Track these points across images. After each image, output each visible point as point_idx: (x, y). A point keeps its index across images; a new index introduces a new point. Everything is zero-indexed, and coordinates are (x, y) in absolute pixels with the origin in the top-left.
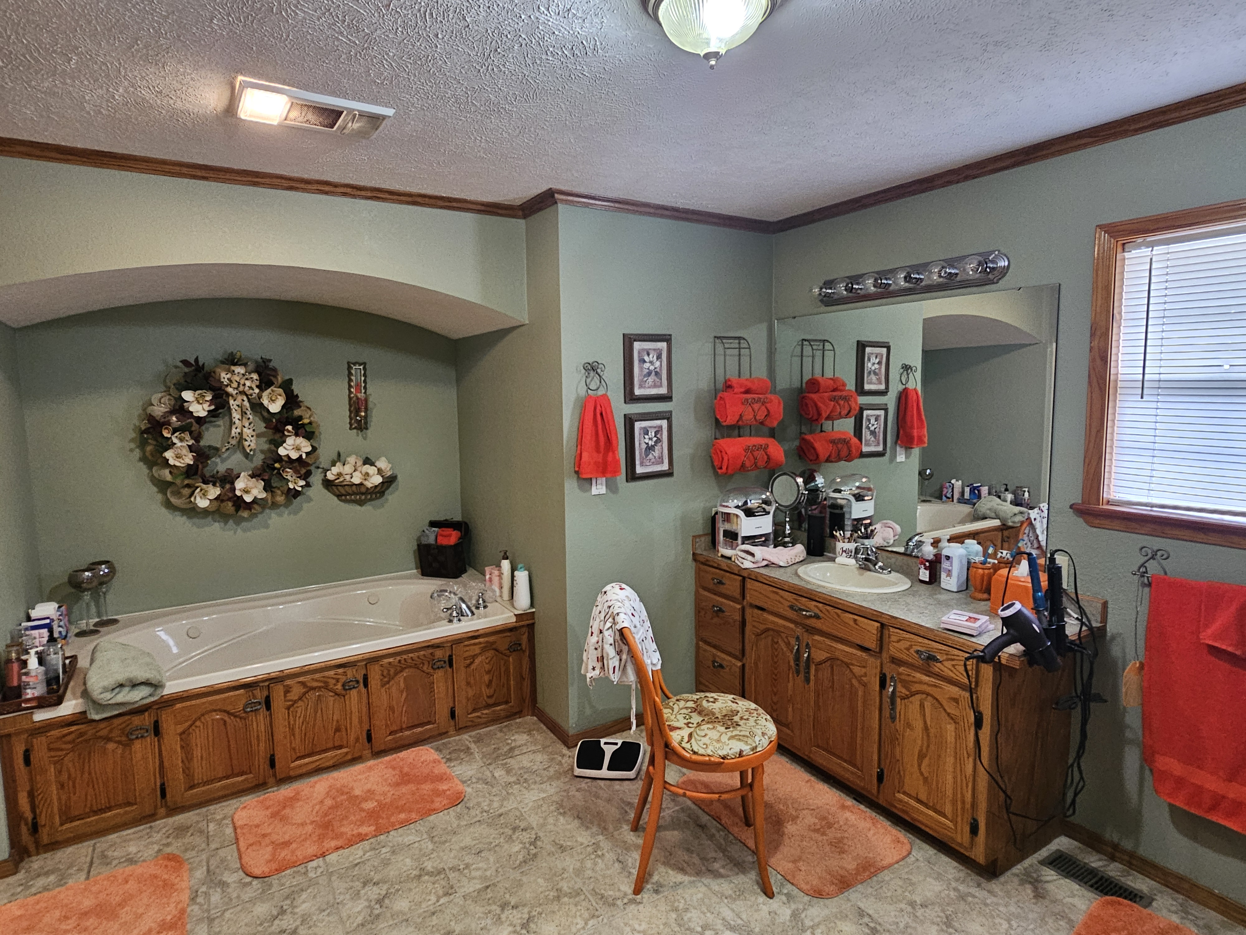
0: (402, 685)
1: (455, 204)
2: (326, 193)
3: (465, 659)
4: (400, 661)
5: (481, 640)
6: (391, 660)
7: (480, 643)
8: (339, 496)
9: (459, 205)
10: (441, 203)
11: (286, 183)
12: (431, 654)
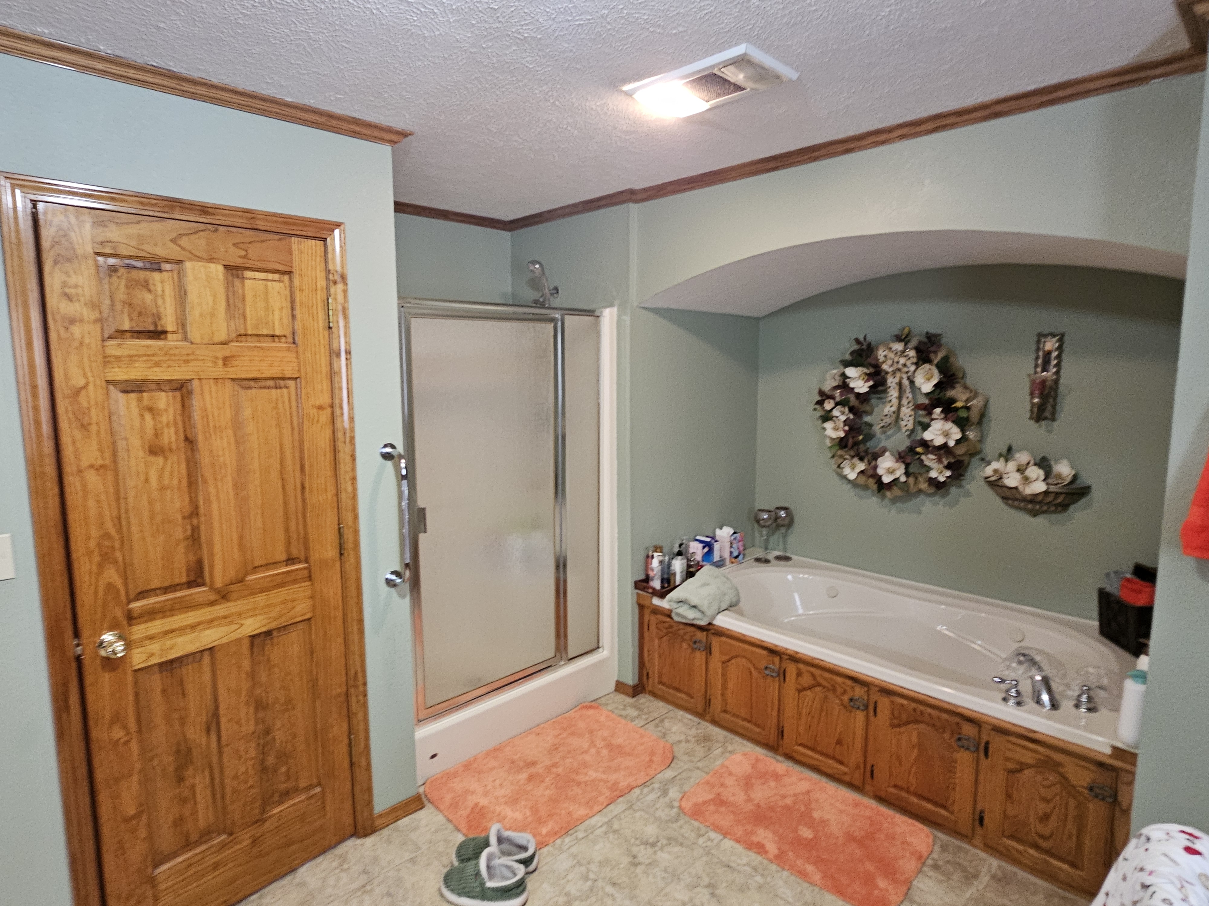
0: (915, 739)
1: (1060, 94)
2: (883, 143)
3: (1008, 759)
4: (914, 710)
5: (1040, 749)
6: (905, 702)
7: (1036, 752)
8: (1004, 498)
9: (1068, 92)
10: (1039, 99)
11: (841, 148)
12: (958, 724)
